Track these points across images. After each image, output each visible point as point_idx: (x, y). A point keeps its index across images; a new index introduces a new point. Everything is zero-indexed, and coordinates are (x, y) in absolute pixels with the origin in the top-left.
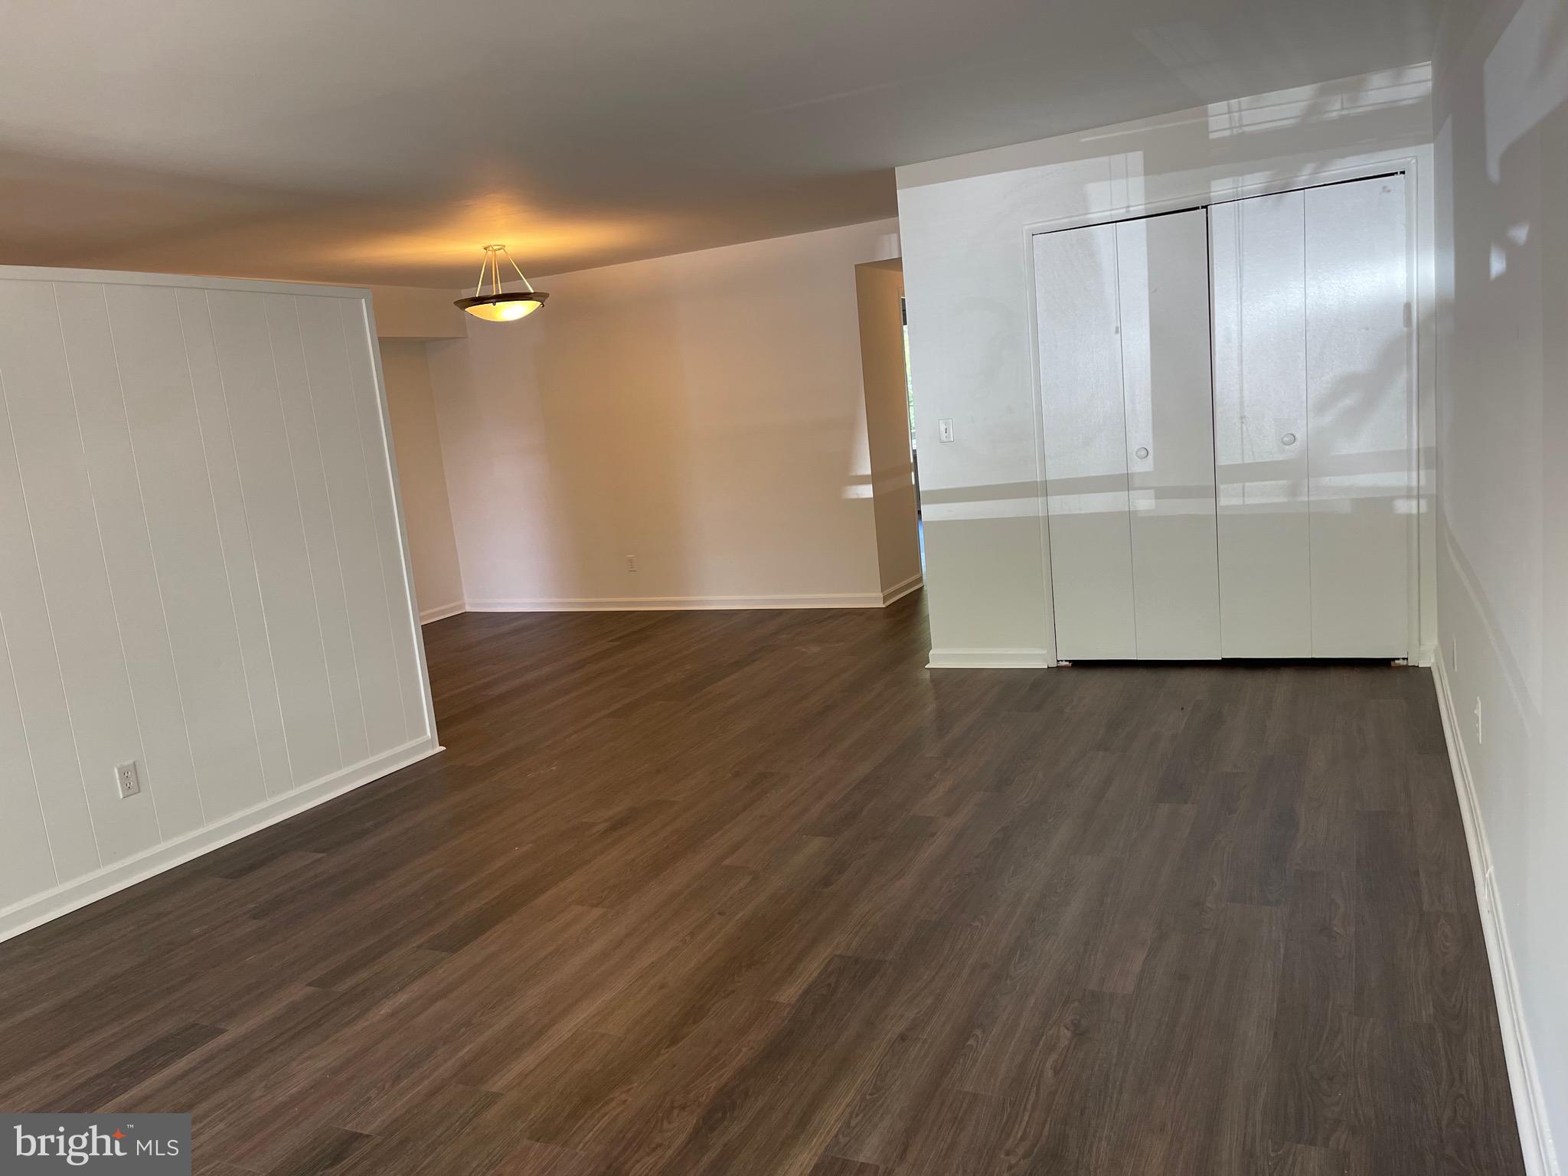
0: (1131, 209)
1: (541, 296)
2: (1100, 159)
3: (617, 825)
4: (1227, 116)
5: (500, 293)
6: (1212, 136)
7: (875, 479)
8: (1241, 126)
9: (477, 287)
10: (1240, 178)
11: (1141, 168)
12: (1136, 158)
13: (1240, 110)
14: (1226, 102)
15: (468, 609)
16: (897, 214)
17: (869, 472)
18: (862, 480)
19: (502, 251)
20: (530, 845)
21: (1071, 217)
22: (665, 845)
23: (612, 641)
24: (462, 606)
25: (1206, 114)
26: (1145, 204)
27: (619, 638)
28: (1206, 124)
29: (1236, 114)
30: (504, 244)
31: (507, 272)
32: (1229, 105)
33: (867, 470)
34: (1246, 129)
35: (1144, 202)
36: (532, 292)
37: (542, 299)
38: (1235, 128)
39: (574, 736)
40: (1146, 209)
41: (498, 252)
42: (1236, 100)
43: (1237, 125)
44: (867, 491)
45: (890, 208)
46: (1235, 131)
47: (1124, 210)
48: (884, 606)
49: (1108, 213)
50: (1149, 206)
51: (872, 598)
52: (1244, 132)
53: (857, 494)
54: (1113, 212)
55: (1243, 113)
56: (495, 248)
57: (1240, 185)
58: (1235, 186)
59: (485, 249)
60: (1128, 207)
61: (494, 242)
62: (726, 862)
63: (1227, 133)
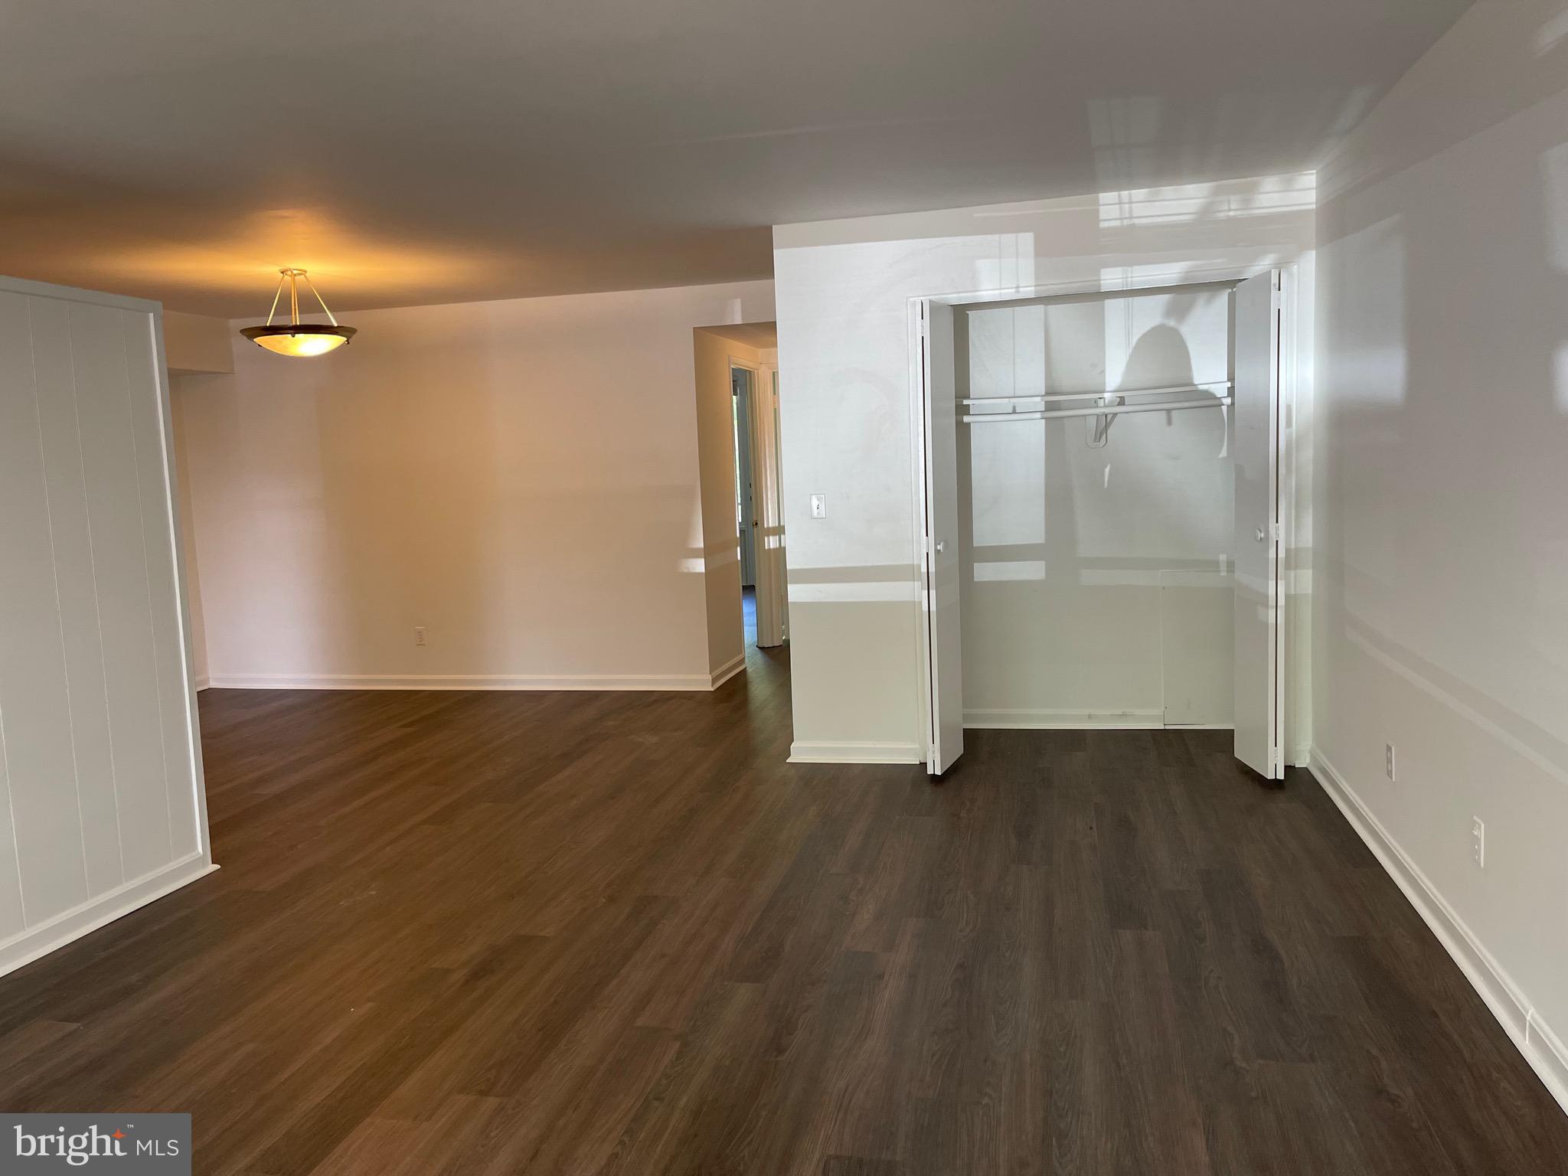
0: (1021, 289)
1: (346, 331)
2: (990, 237)
3: (480, 971)
4: (1117, 206)
5: (298, 324)
6: (1103, 225)
7: (708, 553)
8: (1131, 218)
9: (269, 316)
10: (1130, 269)
11: (1031, 248)
12: (1027, 239)
13: (1131, 202)
14: (1116, 193)
15: (213, 684)
16: (773, 277)
17: (702, 545)
18: (694, 554)
19: (302, 276)
20: (370, 1004)
21: (959, 293)
22: (552, 1000)
23: (403, 726)
24: (207, 681)
25: (1097, 202)
26: (1035, 286)
27: (411, 724)
28: (1097, 211)
29: (1127, 206)
30: (307, 270)
31: (308, 302)
32: (1119, 196)
33: (700, 544)
34: (1137, 221)
35: (1034, 284)
36: (336, 325)
37: (347, 334)
38: (1126, 218)
39: (388, 848)
40: (1036, 291)
41: (297, 278)
42: (1127, 192)
43: (1128, 216)
44: (699, 566)
45: (765, 269)
46: (1125, 222)
47: (1014, 290)
48: (713, 690)
49: (998, 292)
50: (1039, 288)
51: (700, 680)
52: (1134, 224)
53: (688, 568)
54: (1003, 291)
55: (1134, 205)
56: (295, 272)
57: (1130, 275)
58: (1125, 276)
59: (282, 273)
60: (1018, 287)
61: (296, 265)
62: (639, 1022)
63: (1117, 223)
